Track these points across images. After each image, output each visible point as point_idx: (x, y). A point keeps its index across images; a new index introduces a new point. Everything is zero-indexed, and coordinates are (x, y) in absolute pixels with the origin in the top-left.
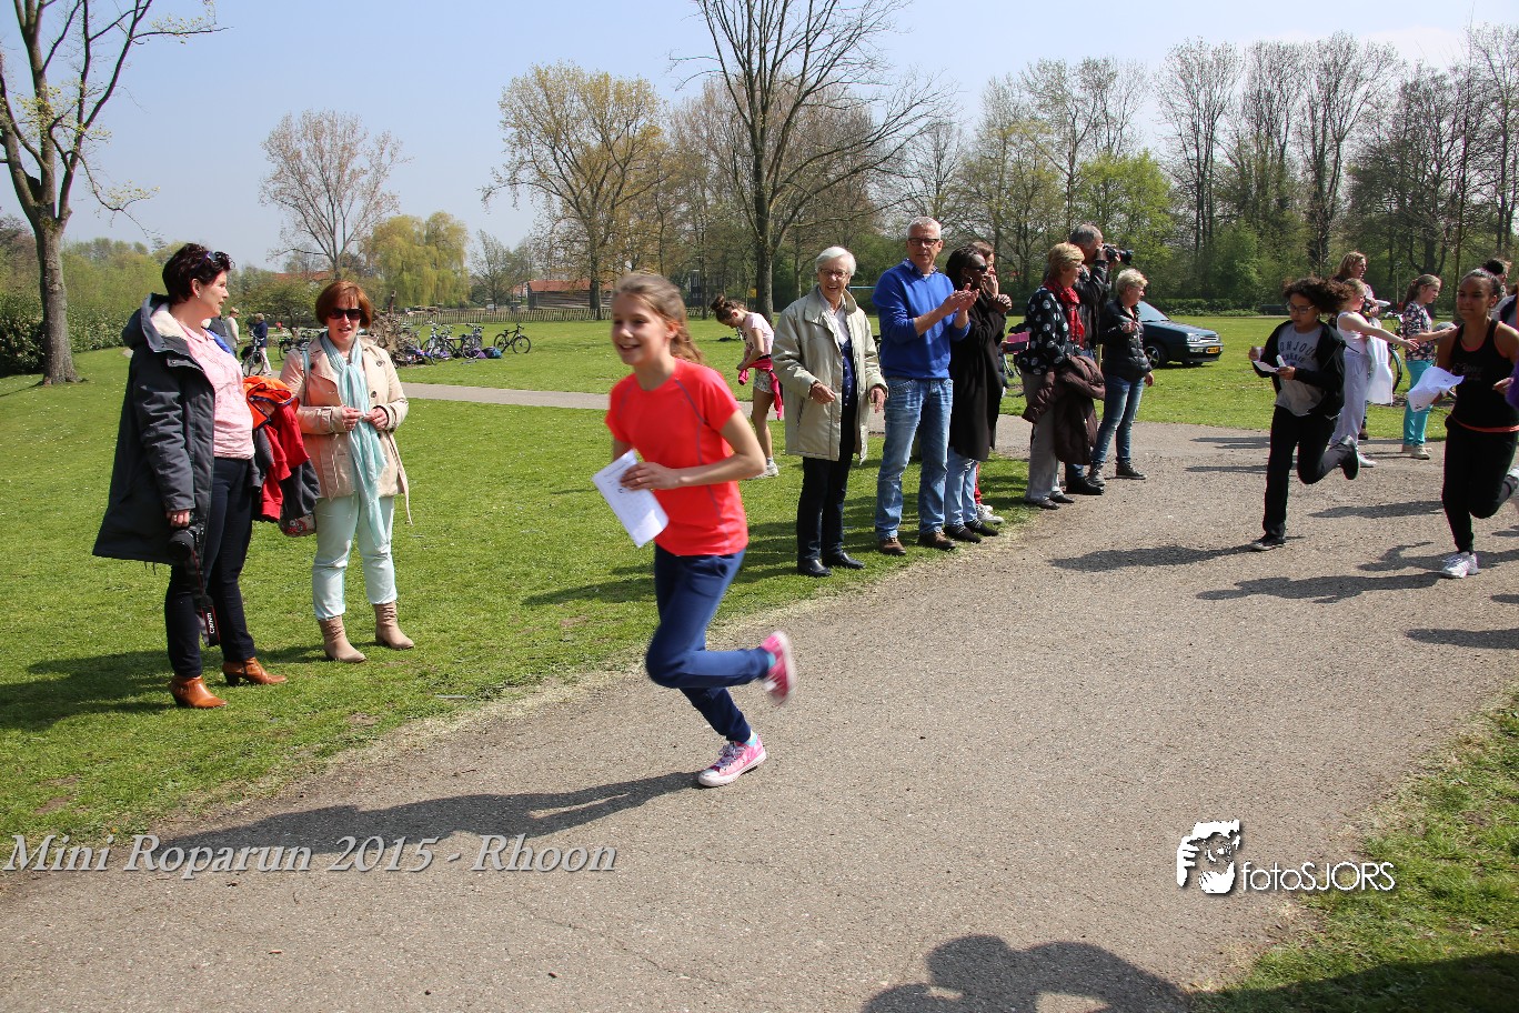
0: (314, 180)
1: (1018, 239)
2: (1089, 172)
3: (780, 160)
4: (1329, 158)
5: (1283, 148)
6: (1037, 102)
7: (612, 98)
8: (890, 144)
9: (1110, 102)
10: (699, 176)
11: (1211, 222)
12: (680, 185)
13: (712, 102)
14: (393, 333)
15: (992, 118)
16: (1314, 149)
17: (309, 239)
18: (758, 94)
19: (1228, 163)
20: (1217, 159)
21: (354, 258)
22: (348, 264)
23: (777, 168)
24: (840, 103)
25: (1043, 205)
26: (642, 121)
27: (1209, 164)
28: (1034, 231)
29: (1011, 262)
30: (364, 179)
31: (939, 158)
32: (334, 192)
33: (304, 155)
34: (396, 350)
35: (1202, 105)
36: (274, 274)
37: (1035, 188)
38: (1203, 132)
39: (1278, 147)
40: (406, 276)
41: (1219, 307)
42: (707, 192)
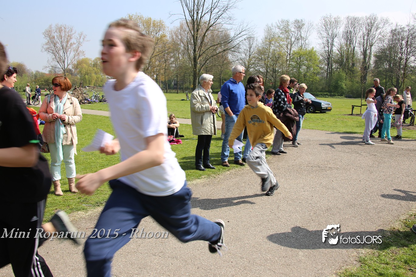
0: (59, 45)
1: (273, 73)
2: (295, 53)
3: (202, 46)
4: (368, 51)
5: (354, 48)
6: (281, 32)
7: (152, 25)
8: (235, 43)
9: (302, 32)
10: (177, 50)
11: (331, 70)
12: (171, 52)
13: (182, 28)
14: (81, 94)
15: (267, 36)
16: (364, 49)
17: (57, 63)
18: (196, 26)
19: (337, 52)
20: (334, 51)
21: (70, 70)
22: (69, 72)
23: (201, 49)
24: (220, 30)
25: (281, 63)
26: (161, 32)
27: (331, 52)
28: (278, 71)
29: (271, 80)
30: (74, 46)
31: (250, 48)
32: (65, 49)
33: (56, 37)
34: (82, 99)
35: (330, 34)
36: (45, 73)
37: (278, 58)
38: (330, 43)
39: (353, 48)
40: (87, 76)
41: (333, 95)
42: (180, 55)
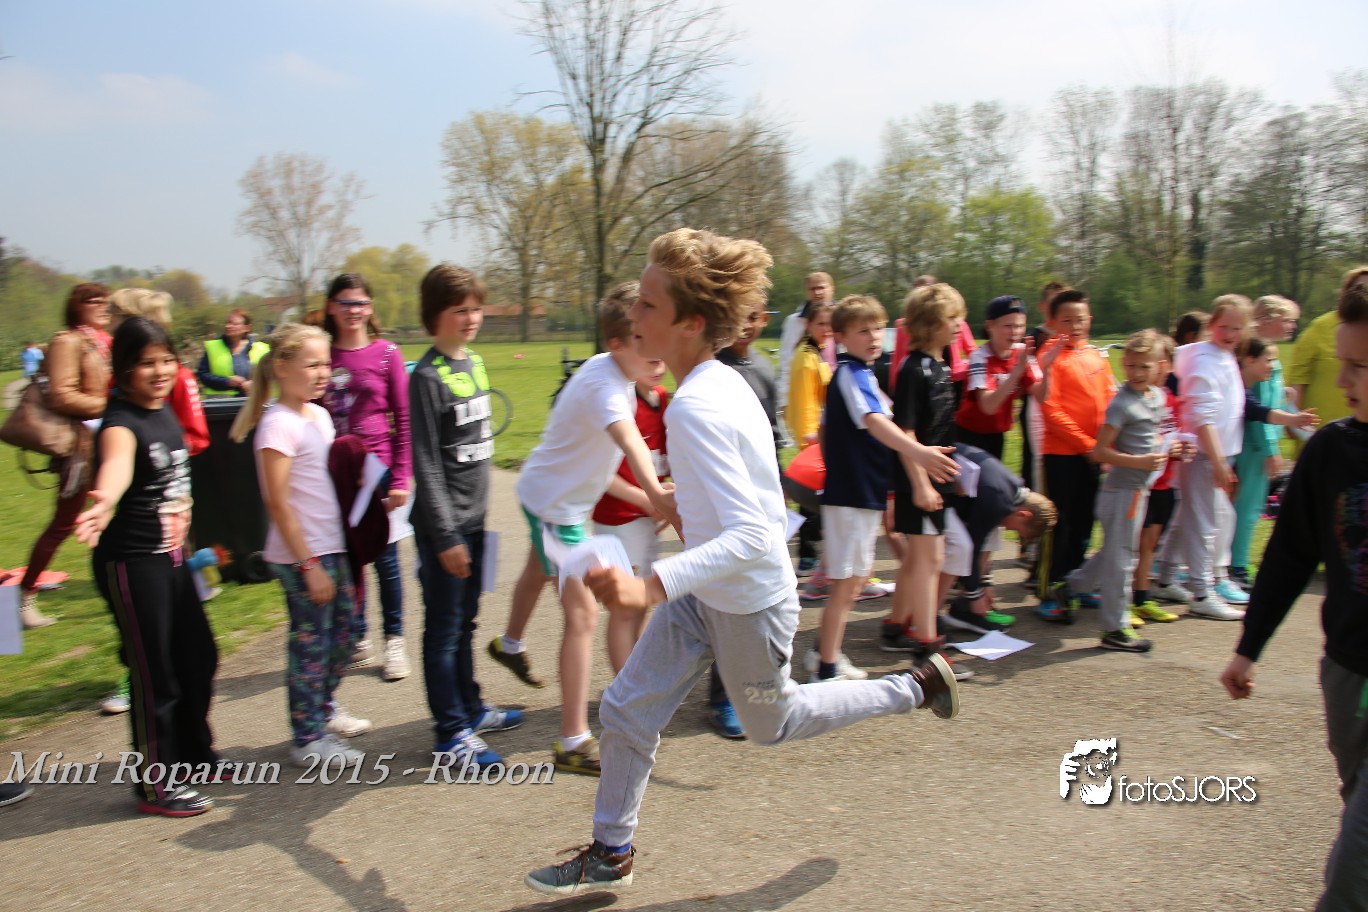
0: (285, 214)
2: (976, 205)
6: (932, 141)
7: (543, 139)
9: (999, 141)
15: (890, 156)
16: (1190, 184)
17: (280, 266)
19: (1111, 198)
25: (934, 235)
26: (569, 160)
30: (331, 214)
33: (277, 192)
37: (927, 220)
38: (1087, 169)
